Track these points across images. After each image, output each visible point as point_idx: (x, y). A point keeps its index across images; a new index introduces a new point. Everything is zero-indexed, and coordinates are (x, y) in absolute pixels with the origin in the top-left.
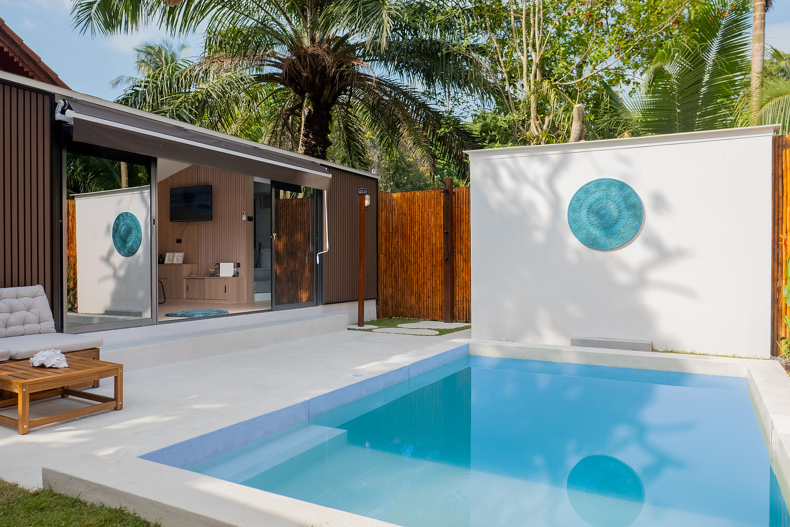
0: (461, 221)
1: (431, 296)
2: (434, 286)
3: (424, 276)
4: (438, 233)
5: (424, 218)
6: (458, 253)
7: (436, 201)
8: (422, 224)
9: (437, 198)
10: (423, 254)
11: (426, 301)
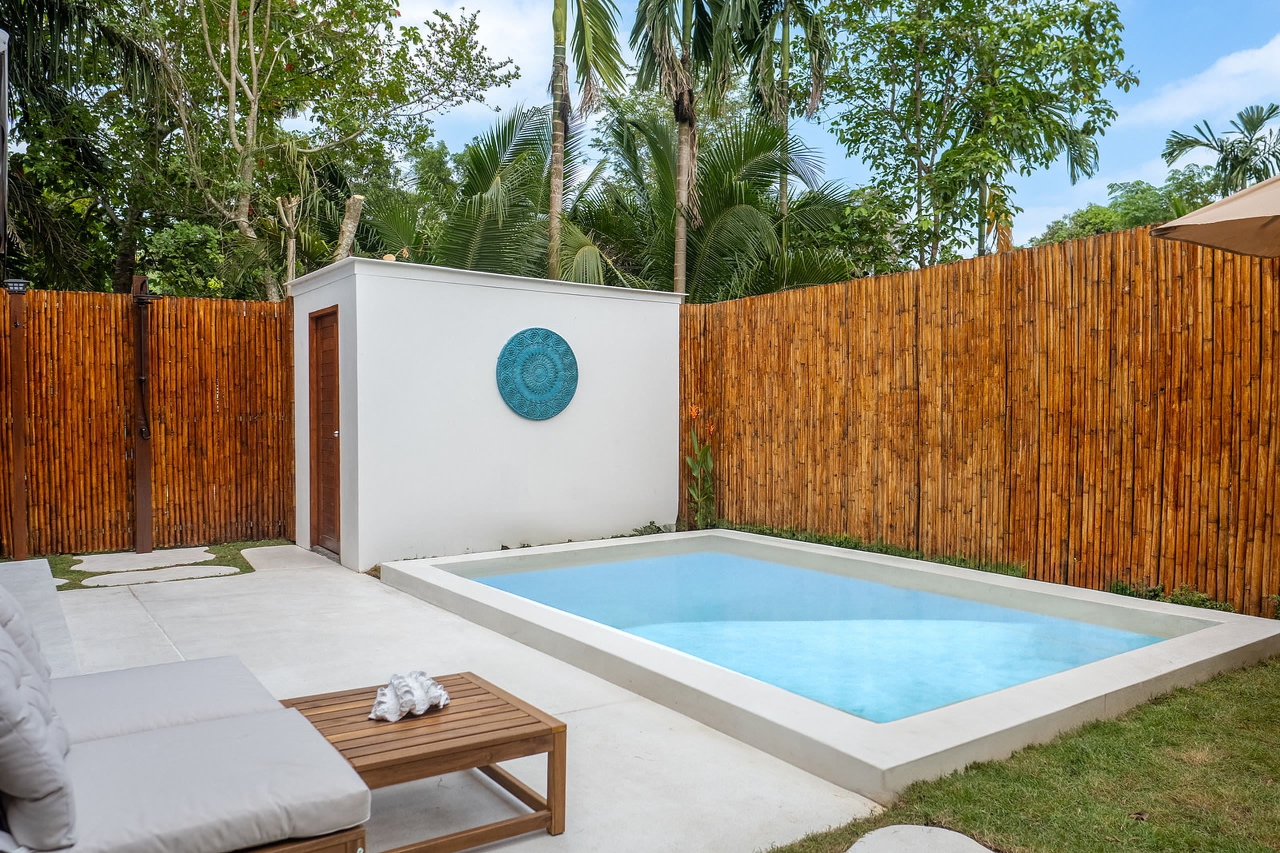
0: (159, 358)
1: (89, 506)
2: (94, 486)
3: (67, 466)
4: (104, 380)
5: (64, 348)
6: (154, 420)
7: (97, 316)
8: (58, 359)
9: (100, 310)
10: (65, 422)
11: (75, 515)
